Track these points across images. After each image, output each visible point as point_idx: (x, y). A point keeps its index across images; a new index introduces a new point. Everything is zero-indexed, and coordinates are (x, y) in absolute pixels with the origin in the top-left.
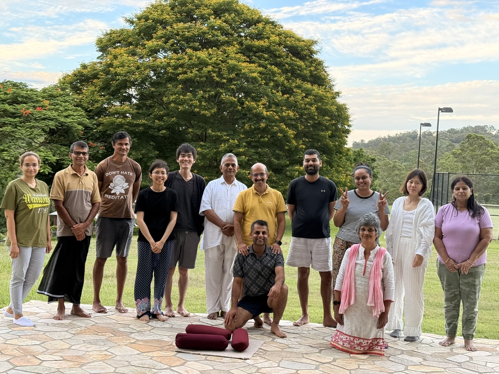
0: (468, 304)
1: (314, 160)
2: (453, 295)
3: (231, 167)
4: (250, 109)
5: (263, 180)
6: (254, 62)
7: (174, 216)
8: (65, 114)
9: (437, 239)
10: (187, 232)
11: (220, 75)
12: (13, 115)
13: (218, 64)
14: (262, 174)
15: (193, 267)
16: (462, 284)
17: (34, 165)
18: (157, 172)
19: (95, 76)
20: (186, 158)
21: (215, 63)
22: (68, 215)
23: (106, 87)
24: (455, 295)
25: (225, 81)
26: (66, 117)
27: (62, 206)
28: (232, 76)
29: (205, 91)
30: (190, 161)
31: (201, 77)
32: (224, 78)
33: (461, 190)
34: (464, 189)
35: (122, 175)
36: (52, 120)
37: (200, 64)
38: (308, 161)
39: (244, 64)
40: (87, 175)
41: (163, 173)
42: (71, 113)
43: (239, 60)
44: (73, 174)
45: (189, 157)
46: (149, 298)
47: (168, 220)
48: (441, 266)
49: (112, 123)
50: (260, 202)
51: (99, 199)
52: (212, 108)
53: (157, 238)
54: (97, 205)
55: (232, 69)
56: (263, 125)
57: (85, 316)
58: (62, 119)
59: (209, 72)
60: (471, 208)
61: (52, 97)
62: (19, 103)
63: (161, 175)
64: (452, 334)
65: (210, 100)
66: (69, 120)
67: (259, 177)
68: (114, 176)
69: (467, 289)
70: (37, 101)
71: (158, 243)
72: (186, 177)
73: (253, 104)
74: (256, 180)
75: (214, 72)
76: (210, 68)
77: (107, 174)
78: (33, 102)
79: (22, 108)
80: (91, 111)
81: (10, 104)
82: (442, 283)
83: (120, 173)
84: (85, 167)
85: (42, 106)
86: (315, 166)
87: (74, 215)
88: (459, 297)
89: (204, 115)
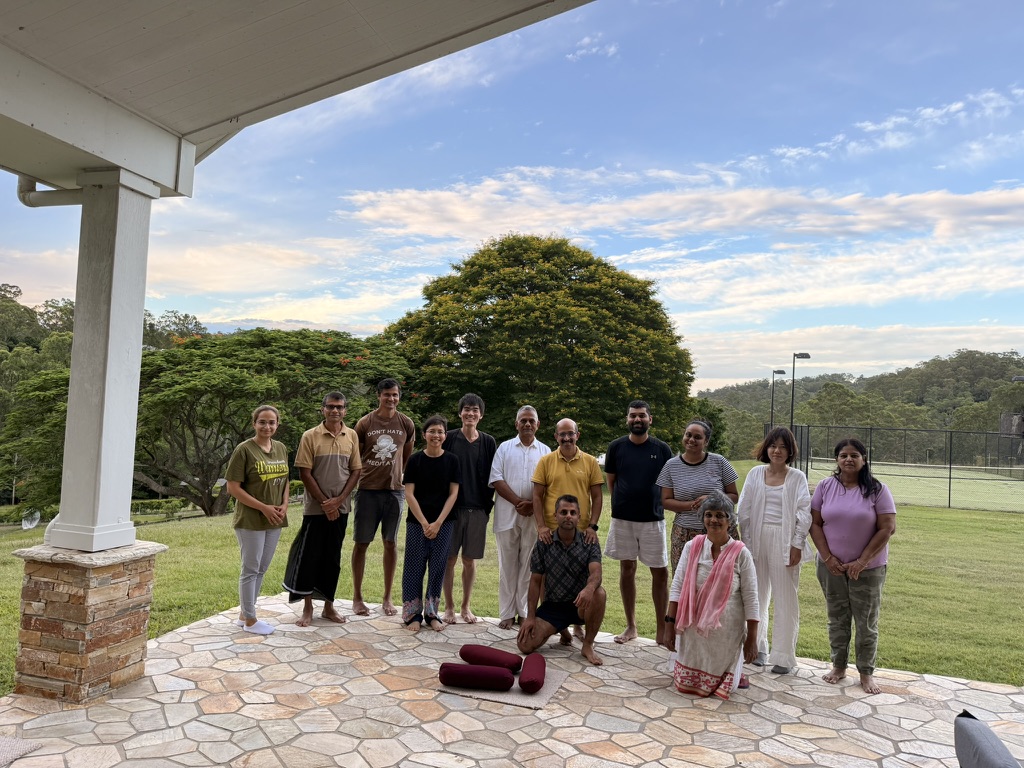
0: (861, 623)
1: (642, 415)
2: (839, 608)
3: (528, 423)
4: (579, 356)
5: (571, 441)
6: (583, 306)
7: (455, 489)
8: (386, 363)
9: (816, 527)
10: (470, 511)
11: (548, 321)
12: (331, 365)
13: (546, 309)
14: (571, 433)
15: (481, 556)
16: (852, 594)
17: (272, 423)
18: (433, 431)
19: (419, 325)
20: (471, 413)
21: (543, 308)
22: (317, 488)
23: (429, 336)
24: (843, 608)
25: (552, 327)
26: (388, 366)
27: (309, 475)
28: (562, 320)
29: (531, 338)
31: (527, 323)
32: (552, 324)
33: (849, 458)
34: (854, 456)
35: (389, 434)
36: (371, 368)
37: (527, 309)
38: (633, 416)
39: (574, 309)
40: (344, 434)
41: (440, 432)
42: (392, 362)
43: (567, 305)
44: (325, 434)
45: (475, 411)
46: (421, 597)
47: (447, 494)
48: (821, 565)
49: (436, 373)
50: (567, 471)
51: (358, 464)
52: (541, 356)
53: (431, 519)
54: (357, 473)
55: (560, 314)
56: (594, 372)
57: (338, 621)
58: (381, 368)
59: (536, 318)
60: (864, 484)
61: (375, 346)
62: (339, 352)
63: (437, 435)
64: (841, 665)
65: (536, 346)
66: (389, 369)
67: (567, 438)
68: (378, 436)
69: (860, 601)
70: (359, 351)
71: (433, 524)
72: (470, 438)
73: (584, 350)
74: (563, 441)
75: (541, 318)
76: (537, 313)
77: (369, 434)
78: (354, 352)
79: (341, 358)
80: (414, 361)
81: (330, 353)
82: (824, 590)
83: (386, 433)
84: (341, 424)
85: (362, 356)
86: (643, 424)
87: (324, 487)
88: (848, 611)
89: (532, 364)
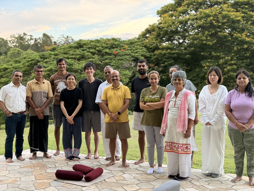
1: (143, 66)
2: (240, 149)
4: (237, 38)
8: (135, 51)
10: (92, 112)
11: (218, 21)
12: (110, 54)
13: (217, 15)
14: (117, 76)
16: (245, 142)
19: (153, 30)
21: (215, 15)
23: (159, 35)
24: (241, 149)
25: (220, 24)
26: (136, 53)
28: (225, 20)
29: (209, 31)
30: (92, 72)
31: (206, 24)
32: (220, 23)
33: (242, 79)
36: (128, 55)
37: (206, 16)
39: (232, 13)
40: (44, 83)
41: (73, 79)
42: (138, 50)
43: (229, 11)
44: (36, 83)
45: (91, 70)
47: (77, 104)
49: (161, 54)
50: (115, 94)
52: (214, 40)
54: (50, 99)
55: (224, 17)
56: (245, 46)
58: (133, 54)
59: (211, 20)
61: (132, 43)
62: (113, 48)
63: (72, 81)
64: (240, 174)
65: (212, 35)
67: (115, 78)
69: (249, 145)
70: (122, 46)
72: (91, 81)
73: (239, 35)
74: (113, 80)
75: (214, 20)
76: (212, 18)
77: (55, 82)
78: (120, 47)
79: (114, 51)
80: (151, 48)
81: (110, 49)
82: (232, 141)
83: (62, 81)
84: (43, 78)
85: (124, 49)
86: (144, 70)
88: (244, 150)
89: (209, 45)
